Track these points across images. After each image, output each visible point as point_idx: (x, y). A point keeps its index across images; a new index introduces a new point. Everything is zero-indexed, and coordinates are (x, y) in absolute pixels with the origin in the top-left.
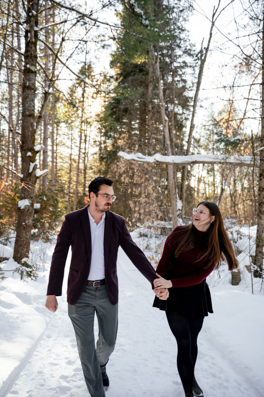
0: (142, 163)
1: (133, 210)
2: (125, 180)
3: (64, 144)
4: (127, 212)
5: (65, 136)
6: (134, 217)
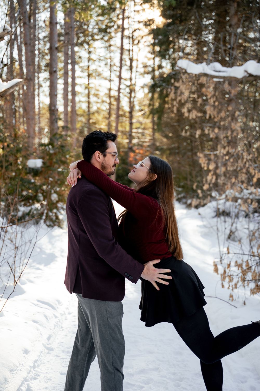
0: (222, 80)
1: (206, 168)
3: (99, 75)
4: (194, 173)
5: (100, 61)
6: (206, 181)
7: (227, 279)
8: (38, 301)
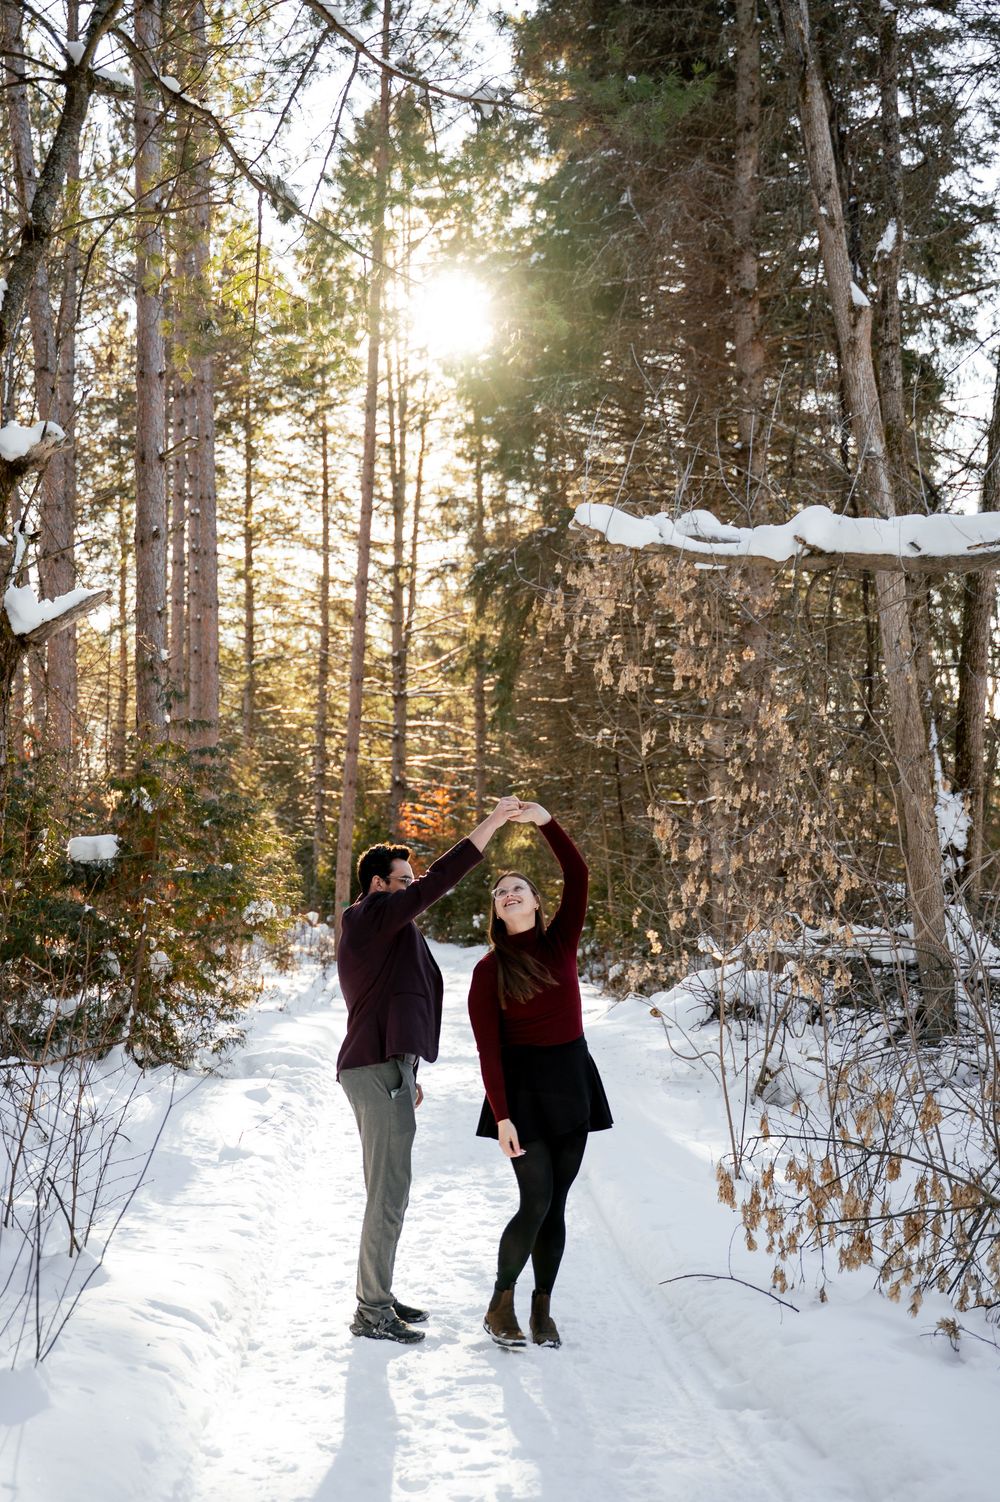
0: (721, 567)
1: (674, 858)
2: (617, 679)
3: (288, 530)
4: (631, 873)
5: (290, 484)
6: (678, 901)
7: (764, 1222)
8: (154, 1304)
